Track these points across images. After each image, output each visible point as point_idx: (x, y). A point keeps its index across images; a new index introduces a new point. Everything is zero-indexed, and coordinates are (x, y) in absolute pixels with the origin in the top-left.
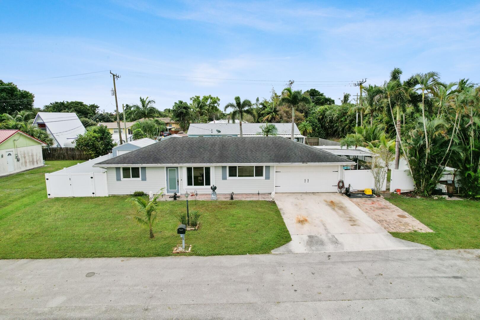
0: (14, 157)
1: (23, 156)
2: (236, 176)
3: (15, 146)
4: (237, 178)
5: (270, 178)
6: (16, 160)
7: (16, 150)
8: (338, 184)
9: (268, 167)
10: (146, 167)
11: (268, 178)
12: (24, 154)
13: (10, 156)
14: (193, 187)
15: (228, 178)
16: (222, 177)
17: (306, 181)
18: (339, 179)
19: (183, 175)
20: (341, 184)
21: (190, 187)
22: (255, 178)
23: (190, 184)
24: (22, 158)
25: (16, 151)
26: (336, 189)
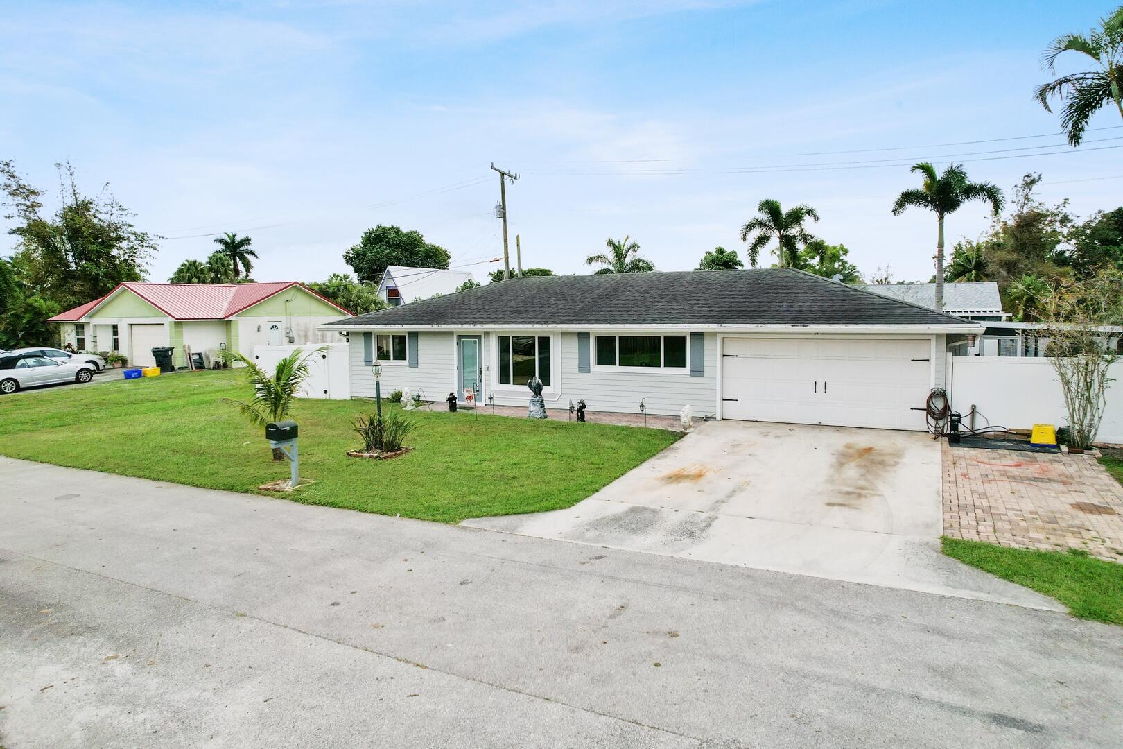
0: (284, 334)
1: (302, 333)
2: (615, 365)
3: (288, 312)
4: (617, 368)
5: (705, 374)
6: (287, 339)
7: (288, 321)
8: (929, 406)
9: (698, 336)
10: (417, 332)
11: (698, 371)
12: (306, 331)
13: (274, 331)
14: (511, 387)
15: (595, 367)
16: (579, 363)
17: (820, 386)
18: (932, 384)
19: (490, 355)
20: (939, 404)
21: (505, 387)
22: (663, 370)
23: (504, 379)
24: (299, 336)
25: (289, 324)
26: (920, 421)
